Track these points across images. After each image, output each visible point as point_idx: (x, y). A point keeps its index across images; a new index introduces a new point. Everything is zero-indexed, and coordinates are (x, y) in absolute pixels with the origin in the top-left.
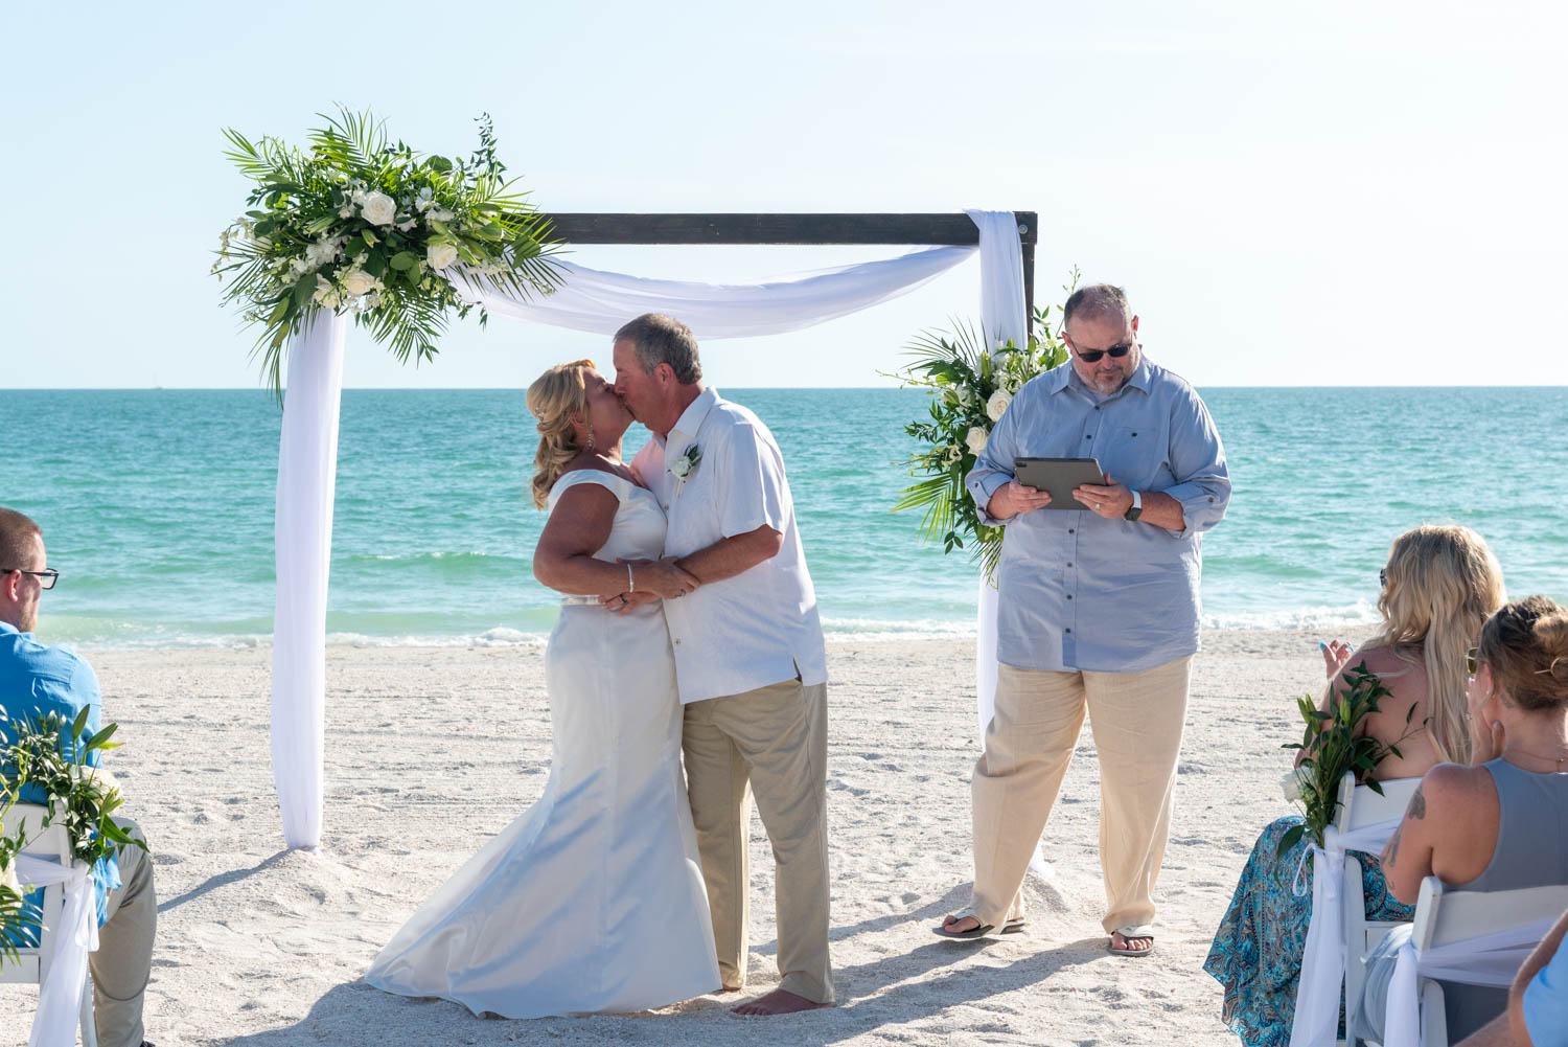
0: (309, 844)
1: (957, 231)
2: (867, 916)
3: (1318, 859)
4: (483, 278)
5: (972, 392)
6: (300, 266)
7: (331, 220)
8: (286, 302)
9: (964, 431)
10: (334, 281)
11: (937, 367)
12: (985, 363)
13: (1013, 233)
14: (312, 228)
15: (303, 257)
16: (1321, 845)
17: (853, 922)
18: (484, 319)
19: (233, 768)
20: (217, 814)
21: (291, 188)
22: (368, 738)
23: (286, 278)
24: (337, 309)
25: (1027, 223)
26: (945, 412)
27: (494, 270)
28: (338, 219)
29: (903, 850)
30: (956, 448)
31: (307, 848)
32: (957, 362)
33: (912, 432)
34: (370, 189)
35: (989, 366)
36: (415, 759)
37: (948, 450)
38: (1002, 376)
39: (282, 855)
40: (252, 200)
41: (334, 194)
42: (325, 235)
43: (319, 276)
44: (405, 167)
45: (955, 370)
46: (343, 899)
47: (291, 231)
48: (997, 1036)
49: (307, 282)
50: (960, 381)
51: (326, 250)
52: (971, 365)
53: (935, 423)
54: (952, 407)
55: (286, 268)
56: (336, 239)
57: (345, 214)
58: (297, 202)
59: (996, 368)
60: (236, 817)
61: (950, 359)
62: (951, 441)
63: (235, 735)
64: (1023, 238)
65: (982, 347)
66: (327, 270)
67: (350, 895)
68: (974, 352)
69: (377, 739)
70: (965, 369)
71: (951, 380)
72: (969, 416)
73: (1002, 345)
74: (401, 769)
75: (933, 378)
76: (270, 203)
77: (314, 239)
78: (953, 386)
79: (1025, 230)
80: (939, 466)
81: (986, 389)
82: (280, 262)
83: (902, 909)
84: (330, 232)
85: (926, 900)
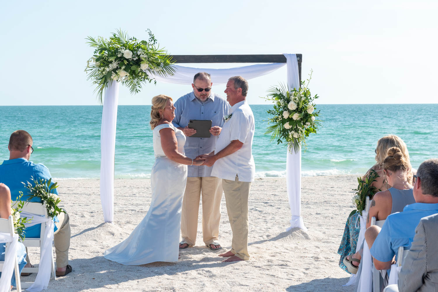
0: (111, 221)
1: (280, 59)
2: (256, 240)
3: (361, 219)
4: (155, 72)
5: (284, 102)
6: (107, 69)
7: (115, 57)
8: (104, 79)
9: (282, 112)
10: (116, 73)
11: (275, 95)
12: (288, 94)
13: (296, 59)
14: (111, 59)
15: (108, 67)
16: (361, 215)
17: (252, 242)
18: (155, 83)
19: (92, 205)
20: (87, 215)
21: (105, 49)
22: (129, 198)
23: (104, 73)
24: (117, 80)
25: (299, 56)
26: (277, 107)
27: (158, 70)
28: (117, 57)
29: (269, 225)
30: (280, 117)
31: (110, 222)
32: (280, 94)
33: (269, 112)
34: (126, 49)
35: (289, 95)
36: (141, 203)
37: (278, 117)
38: (292, 98)
39: (103, 224)
40: (95, 52)
41: (116, 50)
42: (114, 61)
43: (113, 72)
44: (135, 43)
45: (280, 96)
46: (119, 235)
47: (105, 60)
48: (284, 267)
49: (110, 74)
50: (281, 99)
51: (114, 65)
52: (284, 95)
53: (275, 110)
54: (279, 106)
55: (104, 70)
56: (117, 62)
57: (119, 56)
58: (107, 53)
59: (291, 95)
60: (92, 216)
61: (278, 93)
62: (279, 115)
63: (93, 197)
64: (298, 61)
65: (287, 90)
66: (115, 70)
67: (121, 234)
68: (285, 91)
69: (132, 198)
70: (283, 96)
71: (279, 99)
72: (284, 108)
73: (292, 89)
74: (137, 205)
75: (274, 98)
76: (100, 53)
77: (111, 62)
78: (279, 100)
79: (299, 59)
80: (276, 121)
81: (288, 101)
82: (102, 68)
83: (266, 238)
84: (115, 60)
85: (273, 236)
